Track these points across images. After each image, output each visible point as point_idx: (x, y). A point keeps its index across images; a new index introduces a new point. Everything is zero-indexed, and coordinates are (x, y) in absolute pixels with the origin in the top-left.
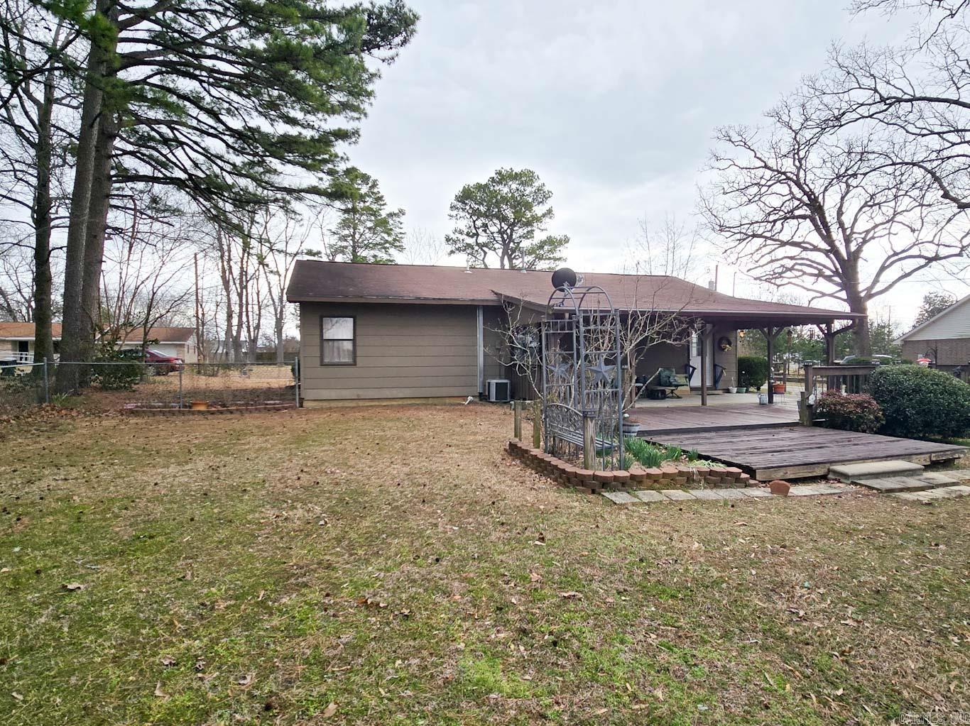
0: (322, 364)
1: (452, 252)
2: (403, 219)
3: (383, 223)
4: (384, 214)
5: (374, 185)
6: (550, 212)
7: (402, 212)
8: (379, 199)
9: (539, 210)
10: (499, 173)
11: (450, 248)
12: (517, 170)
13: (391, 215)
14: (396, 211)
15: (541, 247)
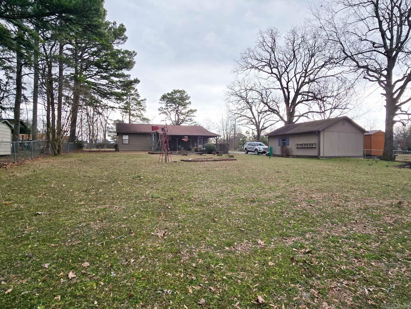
0: (123, 144)
1: (160, 114)
2: (146, 101)
3: (139, 103)
4: (139, 100)
5: (136, 90)
6: (190, 102)
7: (145, 100)
8: (138, 95)
9: (187, 101)
10: (174, 90)
11: (160, 112)
12: (180, 89)
13: (142, 100)
14: (143, 99)
15: (188, 113)
